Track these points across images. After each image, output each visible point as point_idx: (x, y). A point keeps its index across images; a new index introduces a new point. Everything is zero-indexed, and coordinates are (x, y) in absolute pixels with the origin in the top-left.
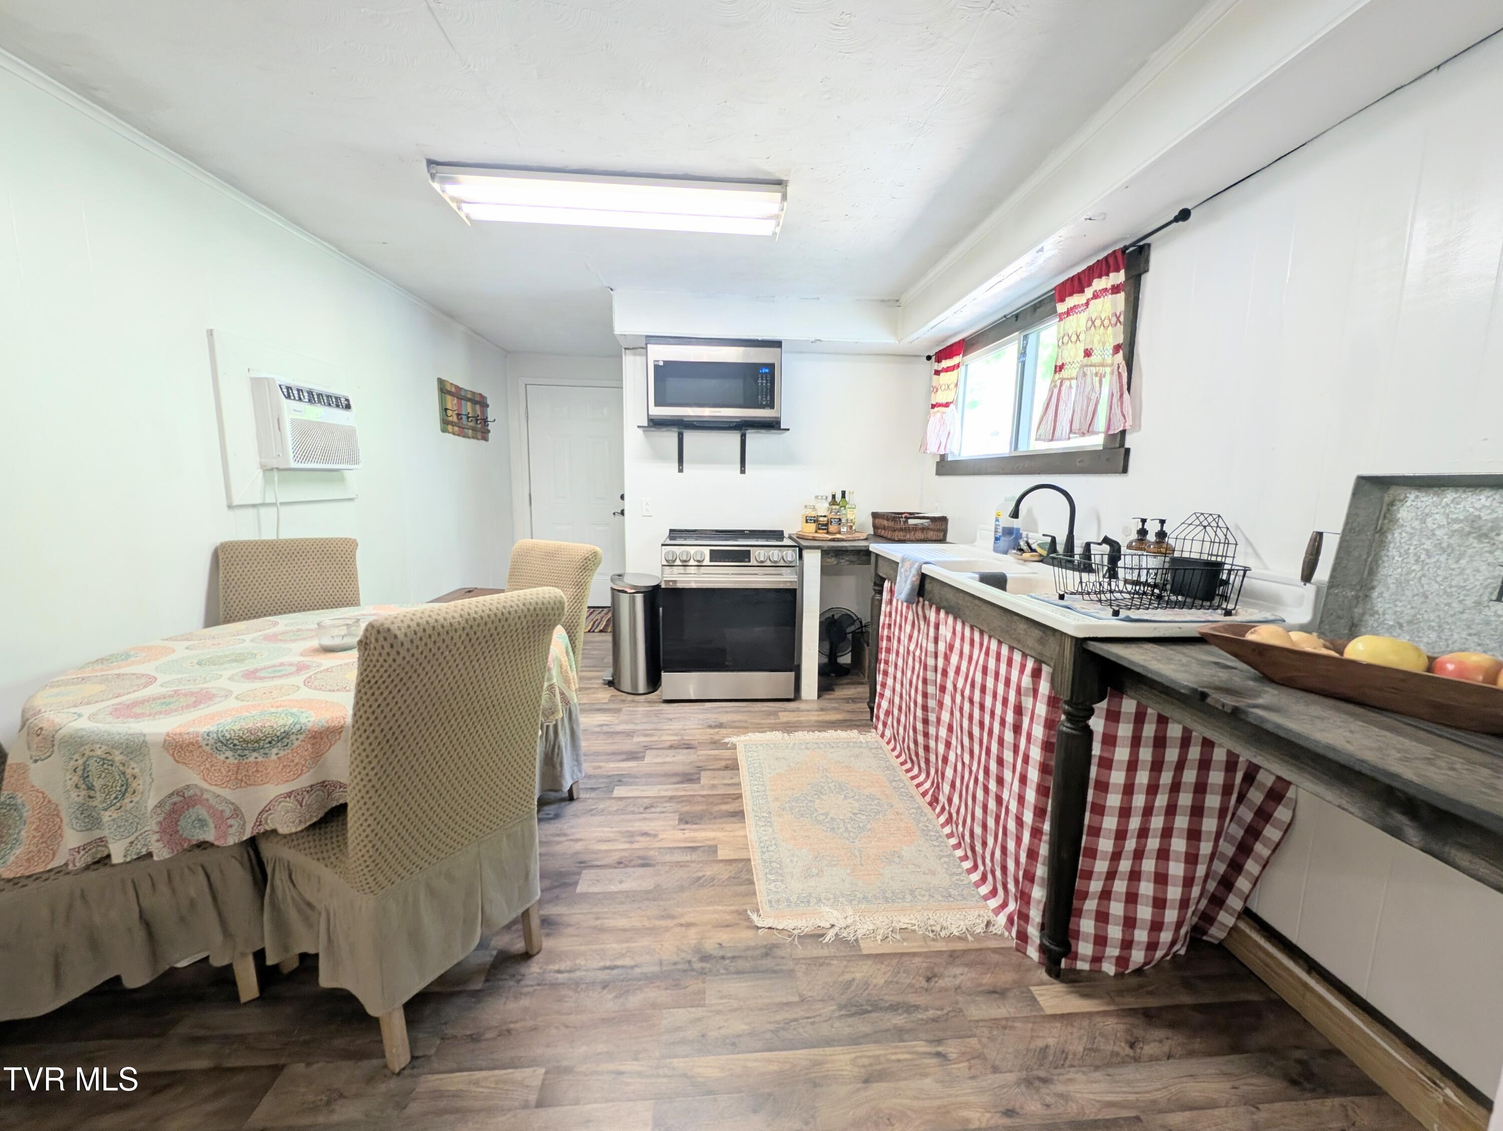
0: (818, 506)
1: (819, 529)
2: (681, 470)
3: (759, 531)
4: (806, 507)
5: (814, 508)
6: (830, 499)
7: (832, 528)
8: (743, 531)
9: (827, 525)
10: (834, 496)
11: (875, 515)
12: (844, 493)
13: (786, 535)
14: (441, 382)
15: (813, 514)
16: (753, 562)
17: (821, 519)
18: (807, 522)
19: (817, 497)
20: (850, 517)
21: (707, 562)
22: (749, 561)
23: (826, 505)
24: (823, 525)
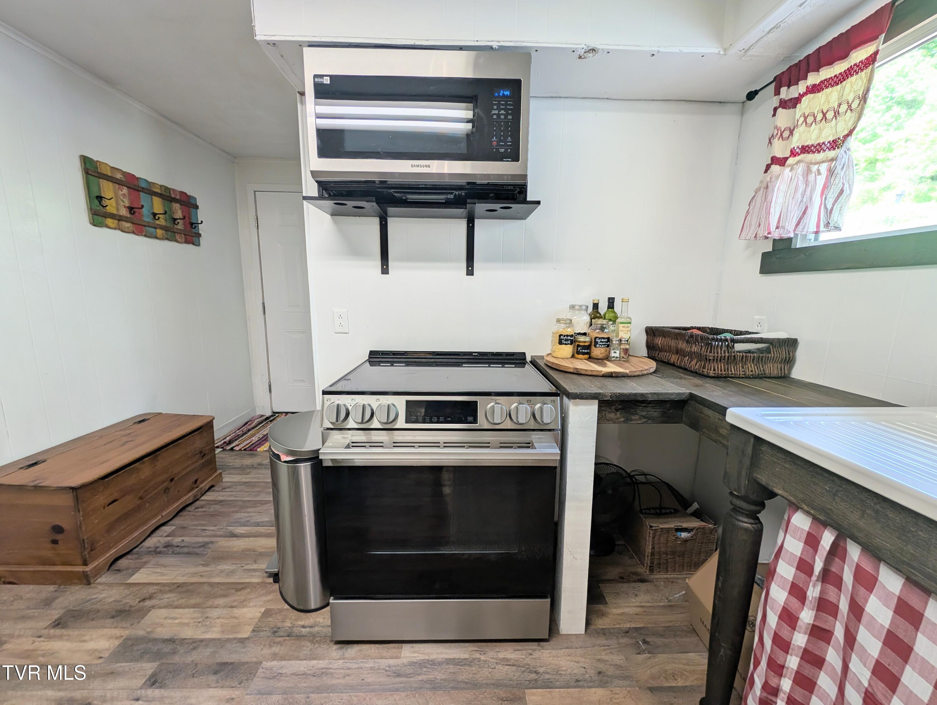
0: (575, 319)
1: (578, 353)
2: (385, 270)
3: (493, 354)
4: (558, 321)
5: (570, 323)
6: (590, 309)
7: (597, 352)
8: (470, 354)
9: (589, 347)
10: (596, 306)
11: (651, 332)
12: (611, 302)
13: (528, 359)
14: (85, 161)
15: (569, 331)
16: (482, 422)
17: (582, 339)
18: (560, 343)
19: (572, 307)
20: (623, 335)
21: (401, 423)
22: (475, 421)
23: (587, 318)
24: (585, 347)
